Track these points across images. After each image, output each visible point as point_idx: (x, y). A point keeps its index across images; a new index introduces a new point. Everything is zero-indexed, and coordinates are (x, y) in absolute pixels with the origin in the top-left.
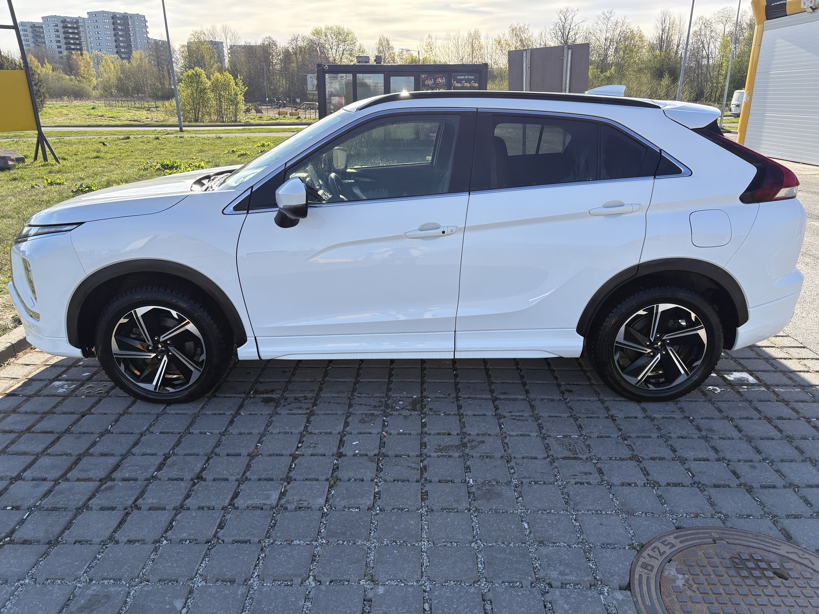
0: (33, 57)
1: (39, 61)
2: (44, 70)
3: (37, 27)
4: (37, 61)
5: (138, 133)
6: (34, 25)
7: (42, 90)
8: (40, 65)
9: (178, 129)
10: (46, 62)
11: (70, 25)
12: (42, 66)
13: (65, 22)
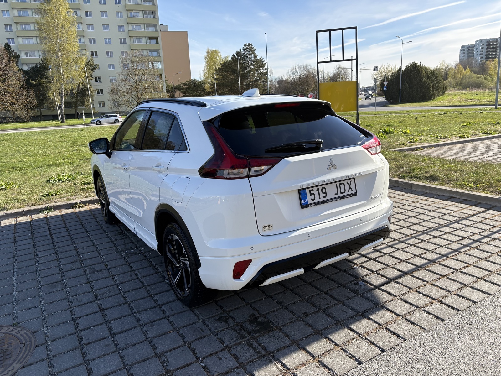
0: (460, 65)
1: (463, 68)
2: (465, 72)
3: (472, 47)
4: (462, 68)
5: (467, 110)
6: (470, 46)
7: (441, 86)
8: (463, 70)
9: (494, 107)
10: (468, 68)
11: (492, 44)
12: (465, 70)
13: (489, 42)
